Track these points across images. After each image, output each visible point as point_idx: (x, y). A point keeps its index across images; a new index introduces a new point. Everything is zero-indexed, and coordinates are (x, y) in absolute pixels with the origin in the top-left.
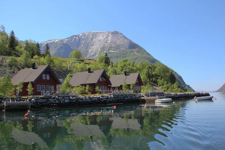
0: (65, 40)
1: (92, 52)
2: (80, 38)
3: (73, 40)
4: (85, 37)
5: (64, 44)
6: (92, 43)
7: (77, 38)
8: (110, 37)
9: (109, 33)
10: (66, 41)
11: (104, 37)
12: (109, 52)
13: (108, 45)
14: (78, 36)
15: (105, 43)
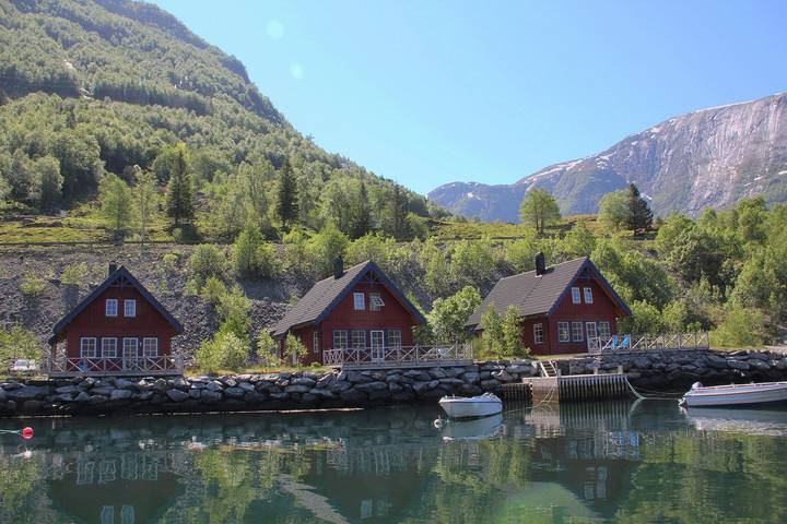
0: (601, 160)
1: (704, 187)
2: (654, 144)
3: (631, 153)
4: (674, 136)
5: (600, 174)
6: (703, 155)
7: (645, 143)
8: (771, 118)
9: (769, 104)
10: (605, 161)
11: (749, 123)
12: (775, 178)
13: (767, 152)
14: (646, 136)
15: (753, 147)
